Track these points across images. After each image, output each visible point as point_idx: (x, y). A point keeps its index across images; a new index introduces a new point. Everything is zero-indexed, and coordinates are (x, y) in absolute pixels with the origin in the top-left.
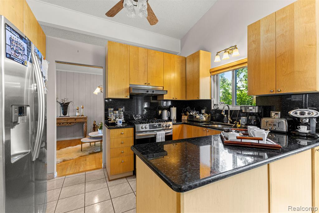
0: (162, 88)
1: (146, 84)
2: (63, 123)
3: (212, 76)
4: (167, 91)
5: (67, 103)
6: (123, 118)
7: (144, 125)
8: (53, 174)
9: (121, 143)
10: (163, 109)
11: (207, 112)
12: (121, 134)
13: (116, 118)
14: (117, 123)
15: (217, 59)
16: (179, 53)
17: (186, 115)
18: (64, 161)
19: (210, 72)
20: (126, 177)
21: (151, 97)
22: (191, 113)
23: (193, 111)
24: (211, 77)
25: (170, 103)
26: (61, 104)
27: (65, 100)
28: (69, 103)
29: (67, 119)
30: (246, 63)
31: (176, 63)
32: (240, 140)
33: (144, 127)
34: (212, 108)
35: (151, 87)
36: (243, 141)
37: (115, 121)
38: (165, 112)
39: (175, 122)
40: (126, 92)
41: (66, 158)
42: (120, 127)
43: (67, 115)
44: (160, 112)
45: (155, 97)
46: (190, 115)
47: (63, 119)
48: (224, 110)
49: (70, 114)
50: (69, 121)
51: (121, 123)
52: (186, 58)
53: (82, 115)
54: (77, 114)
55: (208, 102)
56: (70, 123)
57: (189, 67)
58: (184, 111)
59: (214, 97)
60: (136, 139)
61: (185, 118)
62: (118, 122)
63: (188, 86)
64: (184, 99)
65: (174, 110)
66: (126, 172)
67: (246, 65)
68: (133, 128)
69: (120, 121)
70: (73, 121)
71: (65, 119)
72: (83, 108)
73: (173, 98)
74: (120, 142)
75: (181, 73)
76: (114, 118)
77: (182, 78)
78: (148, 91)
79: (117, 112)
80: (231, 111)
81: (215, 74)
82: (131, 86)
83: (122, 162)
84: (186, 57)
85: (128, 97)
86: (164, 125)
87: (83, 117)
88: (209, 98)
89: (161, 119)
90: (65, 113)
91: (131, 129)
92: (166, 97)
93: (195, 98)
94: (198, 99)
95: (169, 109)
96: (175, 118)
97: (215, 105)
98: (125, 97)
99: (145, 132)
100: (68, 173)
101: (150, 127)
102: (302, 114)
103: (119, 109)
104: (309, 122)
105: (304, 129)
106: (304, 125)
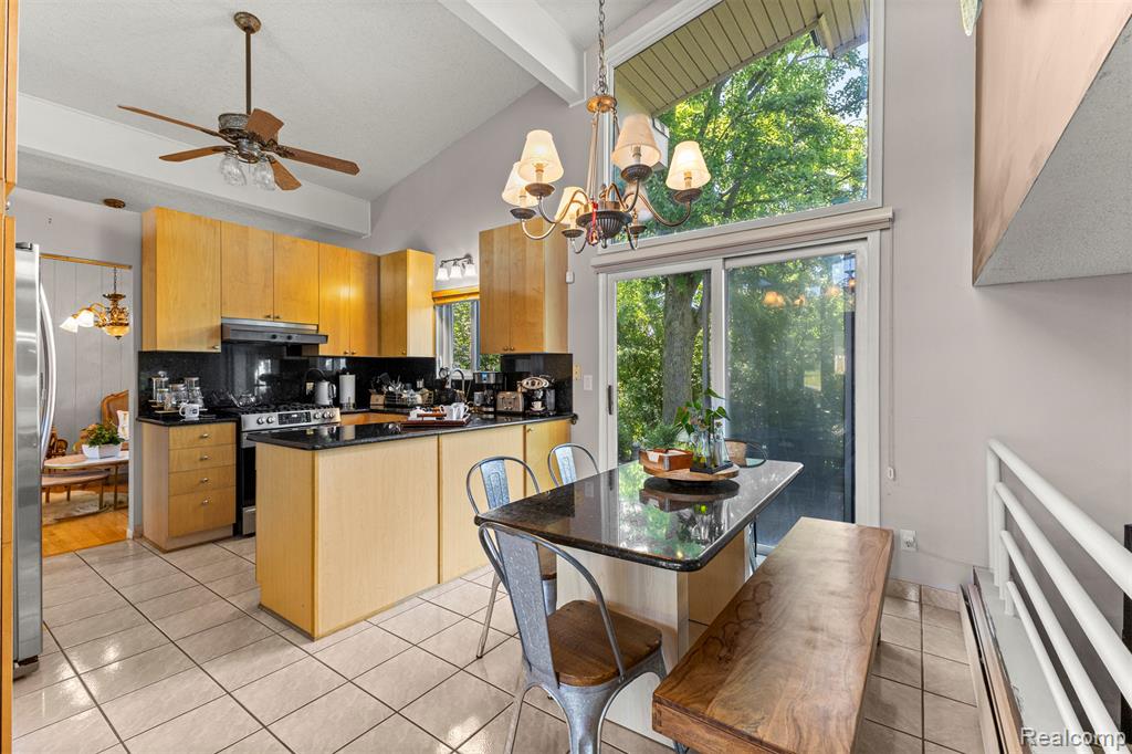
0: (315, 328)
1: (269, 317)
3: (437, 308)
4: (327, 337)
6: (200, 400)
7: (264, 417)
9: (202, 459)
10: (317, 379)
11: (426, 386)
12: (202, 437)
13: (179, 402)
14: (183, 413)
15: (442, 275)
17: (381, 393)
19: (434, 299)
20: (214, 541)
21: (285, 349)
22: (391, 389)
23: (395, 383)
24: (434, 308)
25: (343, 364)
30: (477, 293)
31: (351, 268)
32: (420, 419)
33: (264, 420)
34: (438, 377)
35: (282, 325)
36: (425, 419)
37: (178, 409)
38: (325, 386)
39: (352, 409)
40: (212, 335)
42: (193, 423)
44: (310, 386)
45: (296, 349)
46: (389, 393)
48: (450, 381)
51: (197, 415)
52: (379, 258)
55: (429, 364)
57: (387, 280)
58: (375, 384)
59: (442, 353)
60: (244, 447)
61: (377, 400)
62: (185, 411)
63: (383, 325)
64: (375, 355)
65: (349, 382)
66: (214, 529)
67: (477, 297)
68: (235, 424)
69: (193, 410)
73: (347, 353)
74: (199, 457)
75: (368, 293)
76: (174, 403)
77: (368, 304)
78: (274, 337)
79: (181, 387)
80: (467, 382)
81: (442, 304)
82: (225, 321)
83: (203, 504)
84: (379, 254)
85: (219, 349)
86: (319, 415)
88: (431, 355)
89: (314, 402)
91: (229, 426)
92: (324, 350)
93: (400, 355)
94: (404, 356)
95: (335, 379)
96: (352, 401)
97: (442, 369)
98: (209, 348)
101: (281, 419)
102: (533, 384)
103: (187, 380)
104: (544, 396)
105: (538, 406)
106: (538, 400)
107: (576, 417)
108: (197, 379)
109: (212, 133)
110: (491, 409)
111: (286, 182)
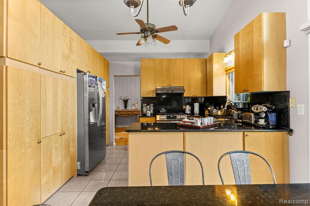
0: (183, 87)
1: (168, 85)
2: (124, 114)
4: (185, 90)
5: (127, 100)
6: (152, 111)
7: (162, 116)
8: (113, 142)
10: (186, 104)
12: (147, 121)
13: (147, 111)
16: (208, 52)
17: (207, 110)
18: (121, 138)
19: (226, 71)
22: (209, 108)
23: (212, 106)
24: (226, 75)
26: (123, 100)
27: (126, 97)
28: (128, 100)
29: (127, 111)
31: (195, 65)
39: (198, 115)
40: (153, 92)
41: (123, 137)
42: (148, 117)
43: (127, 109)
44: (184, 107)
46: (209, 110)
47: (124, 111)
49: (129, 108)
50: (128, 113)
51: (150, 114)
52: (206, 60)
53: (137, 109)
54: (133, 108)
56: (129, 115)
57: (208, 67)
59: (229, 94)
61: (207, 112)
62: (147, 113)
63: (207, 84)
64: (205, 96)
65: (197, 106)
70: (130, 113)
71: (125, 111)
72: (137, 103)
73: (193, 96)
75: (202, 73)
76: (146, 111)
77: (203, 77)
79: (149, 106)
81: (230, 72)
84: (206, 58)
85: (155, 96)
87: (137, 110)
88: (225, 95)
90: (126, 107)
91: (154, 118)
92: (186, 95)
93: (211, 96)
94: (212, 96)
96: (198, 113)
98: (153, 96)
99: (163, 121)
100: (121, 144)
101: (168, 118)
102: (257, 109)
103: (151, 104)
104: (267, 116)
105: (262, 122)
106: (262, 118)
107: (291, 131)
108: (153, 104)
109: (139, 33)
110: (241, 121)
111: (166, 41)
